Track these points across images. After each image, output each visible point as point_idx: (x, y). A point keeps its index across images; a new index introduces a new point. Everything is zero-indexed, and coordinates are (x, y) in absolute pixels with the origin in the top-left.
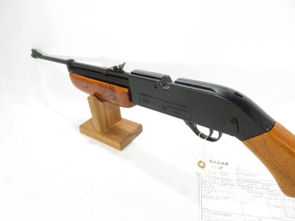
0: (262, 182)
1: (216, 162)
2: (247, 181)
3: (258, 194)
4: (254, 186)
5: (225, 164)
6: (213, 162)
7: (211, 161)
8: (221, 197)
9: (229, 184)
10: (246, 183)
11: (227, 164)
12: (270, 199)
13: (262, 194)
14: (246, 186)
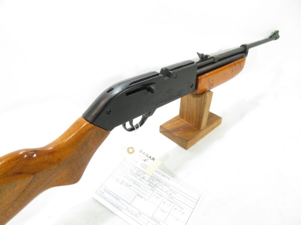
0: (171, 187)
1: (145, 154)
2: (158, 180)
3: (157, 195)
4: (160, 187)
5: (152, 158)
6: (143, 152)
7: (141, 151)
8: (125, 183)
9: (142, 176)
10: (157, 182)
11: (153, 159)
12: (164, 203)
13: (161, 196)
14: (154, 184)
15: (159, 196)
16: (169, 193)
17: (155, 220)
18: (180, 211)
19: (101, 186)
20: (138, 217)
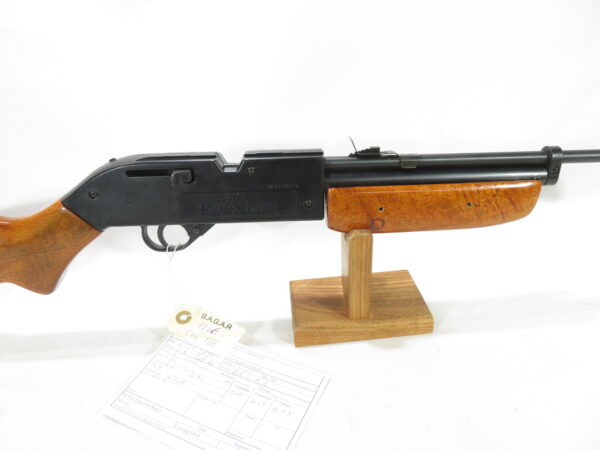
1: (213, 320)
3: (239, 390)
5: (226, 325)
6: (207, 317)
7: (204, 316)
9: (207, 361)
11: (229, 327)
12: (252, 402)
13: (246, 390)
14: (232, 371)
15: (242, 391)
16: (262, 382)
17: (233, 436)
18: (283, 411)
19: (123, 393)
20: (198, 436)
